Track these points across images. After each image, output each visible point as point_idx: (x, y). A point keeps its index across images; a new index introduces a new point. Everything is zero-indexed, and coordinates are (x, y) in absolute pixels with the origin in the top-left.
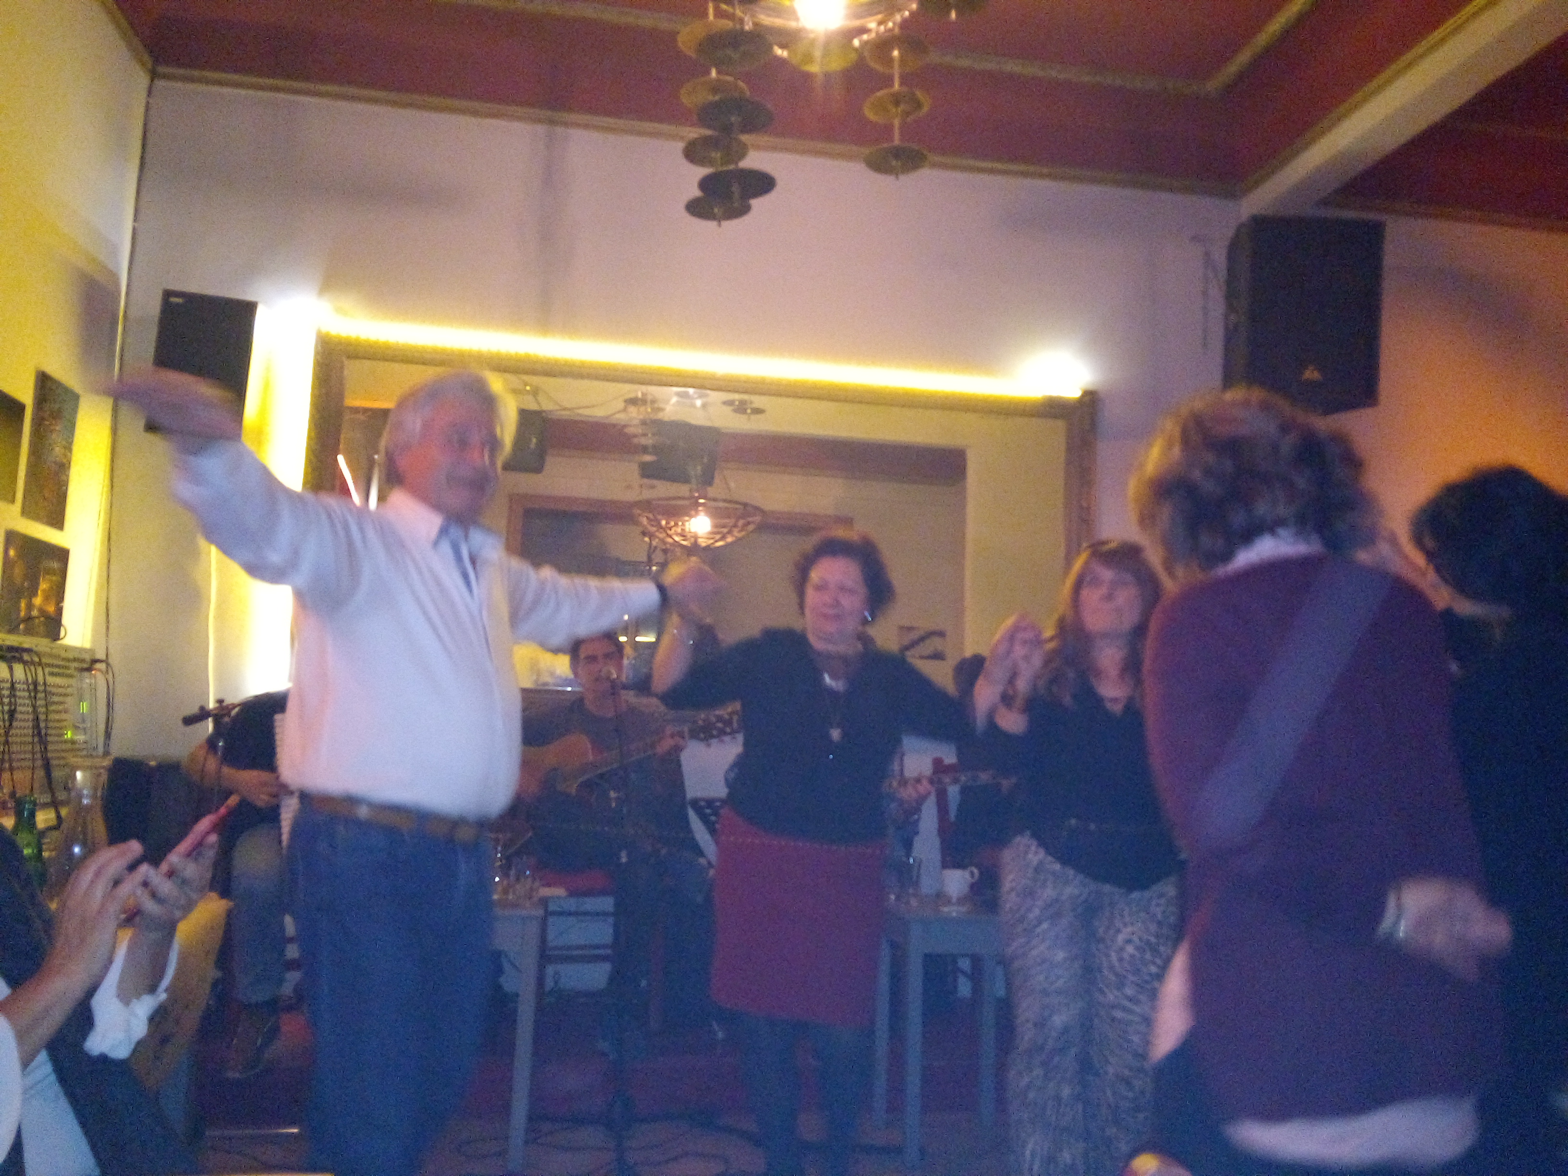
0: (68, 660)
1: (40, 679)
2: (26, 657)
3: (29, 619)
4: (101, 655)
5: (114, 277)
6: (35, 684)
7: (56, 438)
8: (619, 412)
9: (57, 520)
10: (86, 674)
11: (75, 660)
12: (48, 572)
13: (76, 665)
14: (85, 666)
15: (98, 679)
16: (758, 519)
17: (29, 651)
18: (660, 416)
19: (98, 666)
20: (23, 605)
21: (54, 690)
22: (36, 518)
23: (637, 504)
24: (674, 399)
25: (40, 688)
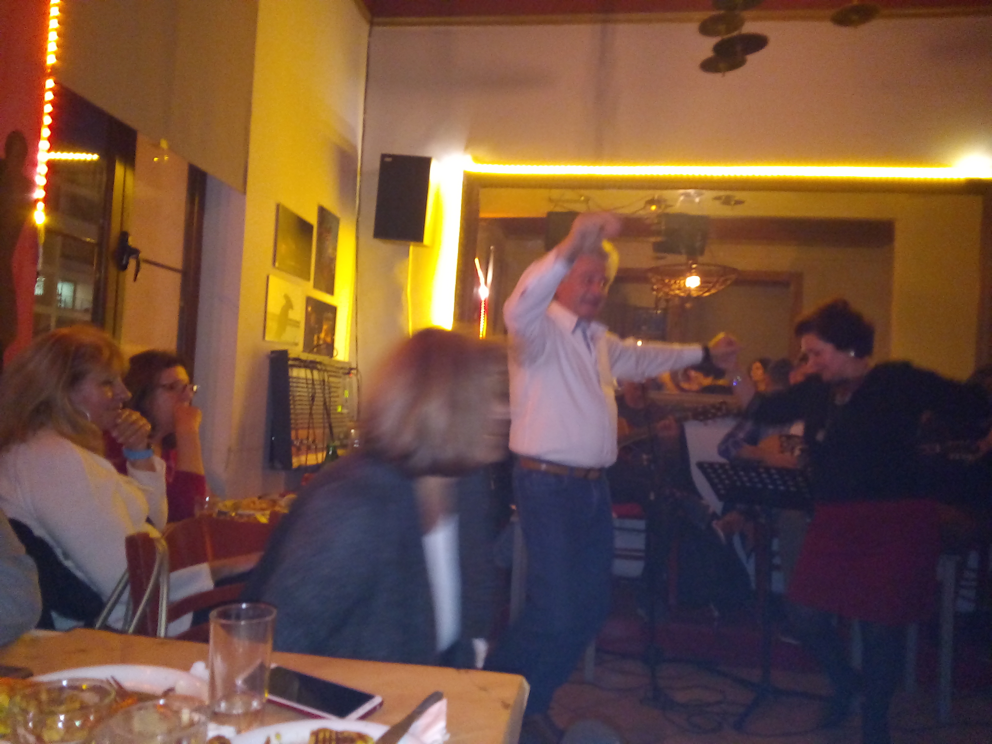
0: (337, 368)
1: (326, 380)
2: (319, 367)
3: (318, 346)
4: (354, 365)
5: (355, 148)
6: (324, 381)
7: (329, 244)
8: (641, 209)
9: (330, 290)
10: (347, 376)
11: (342, 368)
12: (328, 319)
13: (341, 371)
14: (347, 371)
15: (353, 379)
16: (733, 277)
17: (320, 363)
18: (670, 210)
19: (353, 371)
20: (315, 337)
21: (333, 385)
22: (321, 289)
23: (651, 270)
24: (682, 198)
25: (326, 383)
